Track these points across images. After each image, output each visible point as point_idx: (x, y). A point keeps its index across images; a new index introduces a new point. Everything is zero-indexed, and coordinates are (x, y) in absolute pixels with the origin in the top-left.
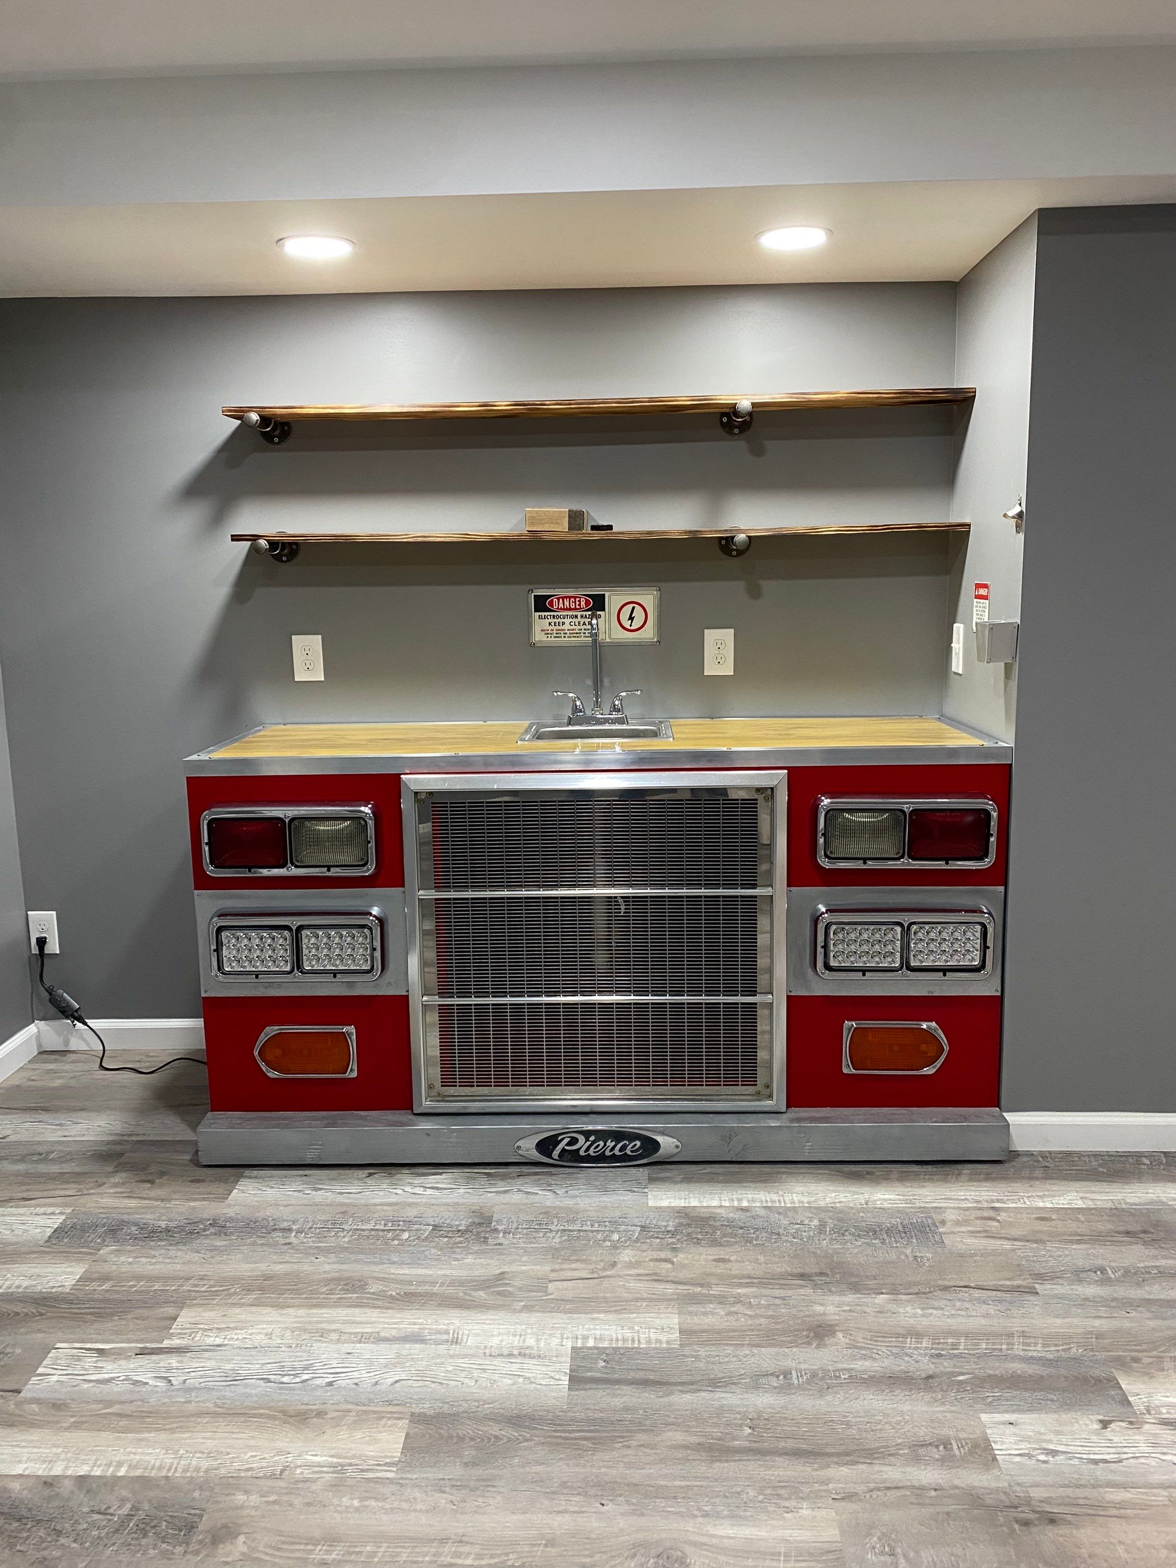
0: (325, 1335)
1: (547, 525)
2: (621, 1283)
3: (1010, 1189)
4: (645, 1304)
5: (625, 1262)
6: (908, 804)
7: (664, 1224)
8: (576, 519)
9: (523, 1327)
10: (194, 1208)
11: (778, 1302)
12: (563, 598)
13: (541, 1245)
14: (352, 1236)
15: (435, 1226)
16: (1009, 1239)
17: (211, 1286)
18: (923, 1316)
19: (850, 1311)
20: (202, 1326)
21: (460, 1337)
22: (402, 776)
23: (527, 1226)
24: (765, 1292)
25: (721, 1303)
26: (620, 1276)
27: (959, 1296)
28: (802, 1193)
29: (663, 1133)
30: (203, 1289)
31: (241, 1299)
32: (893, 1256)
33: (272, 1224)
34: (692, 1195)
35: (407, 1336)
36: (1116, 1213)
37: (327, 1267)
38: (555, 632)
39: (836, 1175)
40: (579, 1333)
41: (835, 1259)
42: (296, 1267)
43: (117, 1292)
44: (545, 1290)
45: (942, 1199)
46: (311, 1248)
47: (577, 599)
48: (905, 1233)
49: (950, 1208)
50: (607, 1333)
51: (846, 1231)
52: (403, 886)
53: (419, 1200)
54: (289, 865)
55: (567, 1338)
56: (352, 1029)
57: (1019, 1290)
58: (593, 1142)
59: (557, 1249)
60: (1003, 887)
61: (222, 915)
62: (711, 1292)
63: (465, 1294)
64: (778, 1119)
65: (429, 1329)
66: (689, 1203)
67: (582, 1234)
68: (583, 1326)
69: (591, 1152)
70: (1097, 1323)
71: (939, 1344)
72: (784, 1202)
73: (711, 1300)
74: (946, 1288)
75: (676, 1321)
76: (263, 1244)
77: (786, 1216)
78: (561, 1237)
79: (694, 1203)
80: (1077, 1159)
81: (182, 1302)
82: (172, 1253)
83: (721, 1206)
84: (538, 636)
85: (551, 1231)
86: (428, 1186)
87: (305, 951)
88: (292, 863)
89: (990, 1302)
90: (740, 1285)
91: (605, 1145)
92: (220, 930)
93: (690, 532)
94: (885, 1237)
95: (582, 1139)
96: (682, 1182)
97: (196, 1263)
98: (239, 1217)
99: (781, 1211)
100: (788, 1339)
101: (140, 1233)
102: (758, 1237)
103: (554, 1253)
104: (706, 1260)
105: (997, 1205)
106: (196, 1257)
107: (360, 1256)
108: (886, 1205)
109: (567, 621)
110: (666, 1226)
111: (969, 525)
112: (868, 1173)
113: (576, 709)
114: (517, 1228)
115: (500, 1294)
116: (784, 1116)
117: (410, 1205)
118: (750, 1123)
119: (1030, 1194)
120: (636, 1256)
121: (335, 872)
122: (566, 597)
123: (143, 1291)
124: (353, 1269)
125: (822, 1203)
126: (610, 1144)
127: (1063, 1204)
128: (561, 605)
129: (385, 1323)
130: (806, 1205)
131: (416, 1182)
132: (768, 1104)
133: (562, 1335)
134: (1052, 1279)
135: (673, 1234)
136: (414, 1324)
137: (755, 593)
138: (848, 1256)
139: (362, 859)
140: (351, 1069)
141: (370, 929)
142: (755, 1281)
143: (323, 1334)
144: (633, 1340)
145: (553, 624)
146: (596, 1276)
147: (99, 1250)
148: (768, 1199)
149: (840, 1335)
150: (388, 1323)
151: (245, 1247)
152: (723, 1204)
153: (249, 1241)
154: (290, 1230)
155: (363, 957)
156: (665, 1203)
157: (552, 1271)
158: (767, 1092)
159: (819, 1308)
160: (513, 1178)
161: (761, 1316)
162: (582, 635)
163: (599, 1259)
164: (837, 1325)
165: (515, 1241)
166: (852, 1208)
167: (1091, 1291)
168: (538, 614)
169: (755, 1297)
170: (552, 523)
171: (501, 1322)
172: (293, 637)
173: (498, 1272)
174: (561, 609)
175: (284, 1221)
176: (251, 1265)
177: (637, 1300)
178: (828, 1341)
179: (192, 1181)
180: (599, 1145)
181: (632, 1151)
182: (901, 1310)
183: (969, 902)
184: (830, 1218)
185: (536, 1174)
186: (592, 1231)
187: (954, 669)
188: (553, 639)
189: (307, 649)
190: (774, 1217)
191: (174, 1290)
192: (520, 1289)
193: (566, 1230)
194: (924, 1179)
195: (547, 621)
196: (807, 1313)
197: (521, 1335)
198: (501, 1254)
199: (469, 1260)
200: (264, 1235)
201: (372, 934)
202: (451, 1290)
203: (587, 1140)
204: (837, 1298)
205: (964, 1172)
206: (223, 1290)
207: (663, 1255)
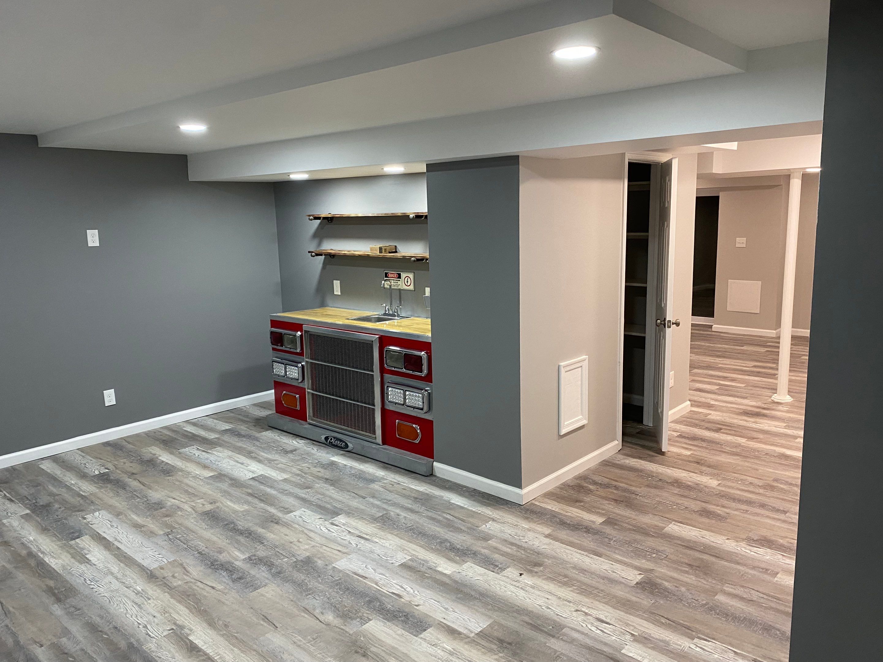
0: (231, 458)
1: (375, 251)
2: (293, 468)
5: (301, 466)
6: (404, 351)
9: (262, 468)
12: (391, 274)
14: (267, 445)
15: (284, 448)
22: (303, 325)
28: (365, 467)
29: (350, 442)
31: (231, 449)
32: (353, 483)
34: (342, 460)
37: (252, 449)
41: (341, 479)
47: (394, 274)
52: (304, 356)
56: (299, 396)
60: (430, 383)
62: (304, 475)
64: (379, 447)
65: (248, 463)
67: (306, 458)
68: (271, 472)
72: (358, 467)
73: (301, 476)
74: (349, 491)
75: (288, 477)
76: (251, 442)
79: (339, 461)
80: (447, 482)
81: (221, 446)
82: (235, 438)
83: (343, 463)
85: (302, 456)
87: (287, 371)
88: (283, 345)
90: (312, 476)
91: (338, 442)
94: (361, 479)
96: (346, 456)
98: (257, 436)
99: (353, 468)
100: (300, 486)
101: (237, 434)
103: (293, 460)
104: (317, 470)
105: (402, 483)
106: (237, 440)
109: (392, 281)
110: (324, 463)
114: (297, 454)
115: (269, 462)
118: (369, 445)
119: (415, 484)
120: (306, 465)
121: (291, 350)
130: (361, 469)
131: (298, 441)
132: (377, 441)
135: (322, 465)
140: (298, 407)
141: (298, 368)
144: (274, 477)
146: (291, 466)
148: (355, 465)
149: (310, 489)
155: (297, 375)
156: (333, 459)
158: (376, 437)
160: (316, 445)
162: (396, 286)
163: (299, 463)
169: (311, 479)
171: (260, 466)
172: (334, 281)
174: (391, 277)
180: (336, 442)
181: (343, 446)
182: (331, 491)
185: (322, 446)
188: (389, 287)
189: (337, 284)
190: (348, 468)
196: (313, 484)
202: (263, 459)
203: (333, 439)
207: (312, 467)
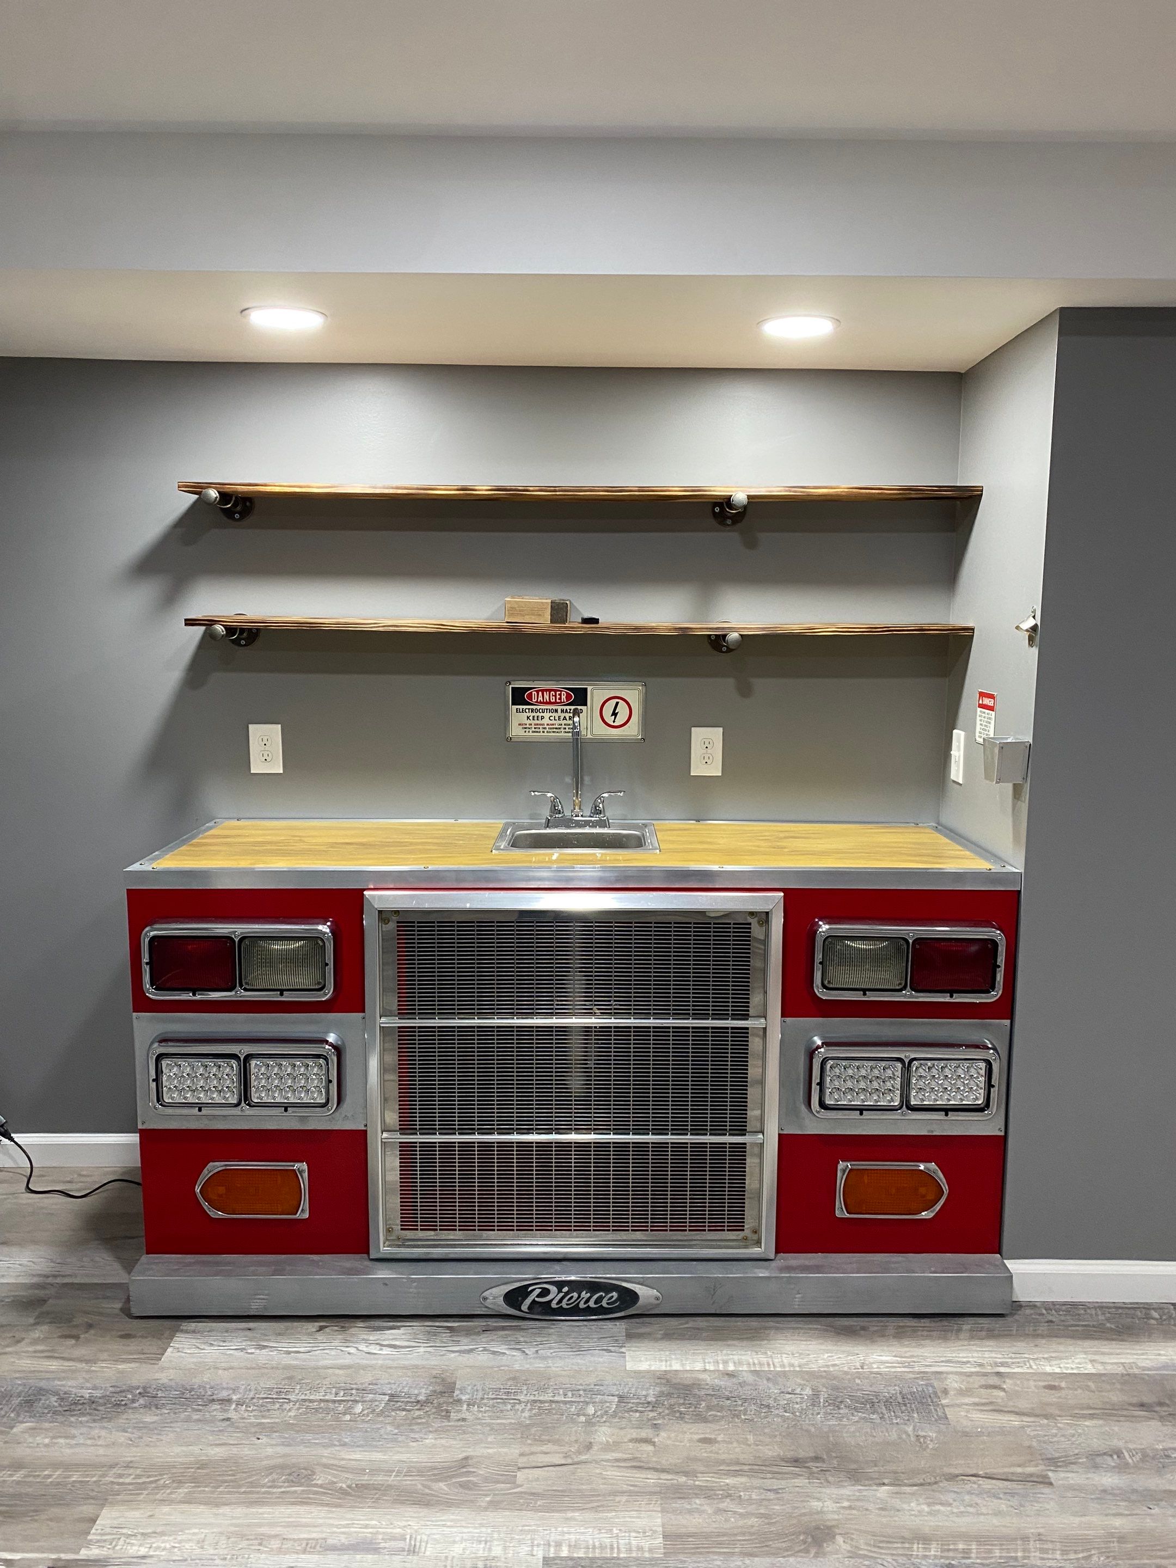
0: (264, 1543)
1: (527, 617)
2: (598, 1471)
3: (1014, 1349)
4: (624, 1499)
5: (601, 1443)
6: (912, 931)
7: (644, 1393)
8: (559, 611)
9: (489, 1530)
10: (122, 1372)
11: (771, 1495)
12: (543, 691)
13: (509, 1421)
14: (299, 1409)
15: (392, 1395)
16: (1017, 1413)
17: (138, 1476)
18: (930, 1513)
19: (850, 1508)
20: (124, 1531)
21: (418, 1544)
22: (365, 893)
23: (494, 1396)
24: (757, 1482)
25: (708, 1497)
26: (596, 1462)
27: (968, 1487)
28: (793, 1354)
29: (643, 1284)
30: (128, 1480)
31: (171, 1493)
32: (894, 1436)
33: (210, 1393)
34: (673, 1357)
35: (358, 1544)
36: (1128, 1379)
37: (270, 1451)
38: (533, 726)
39: (827, 1331)
40: (552, 1538)
41: (831, 1439)
42: (235, 1450)
43: (30, 1484)
44: (512, 1481)
45: (942, 1362)
46: (251, 1424)
47: (558, 693)
48: (905, 1405)
49: (952, 1373)
50: (582, 1537)
51: (841, 1402)
52: (363, 1011)
53: (374, 1362)
54: (238, 988)
55: (538, 1545)
56: (304, 1166)
57: (1032, 1479)
58: (567, 1293)
59: (528, 1426)
60: (1009, 1021)
61: (163, 1040)
62: (697, 1483)
63: (423, 1485)
64: (766, 1268)
65: (384, 1533)
66: (671, 1366)
67: (554, 1406)
68: (556, 1528)
69: (564, 1304)
70: (1118, 1522)
71: (949, 1550)
72: (774, 1364)
73: (696, 1494)
74: (953, 1478)
75: (659, 1520)
76: (199, 1420)
77: (776, 1383)
78: (531, 1410)
79: (676, 1366)
80: (1082, 1312)
81: (103, 1498)
82: (95, 1432)
83: (705, 1370)
84: (516, 731)
85: (520, 1402)
86: (384, 1343)
87: (254, 1083)
88: (241, 986)
89: (1001, 1496)
90: (729, 1473)
91: (579, 1297)
92: (160, 1057)
93: (681, 628)
94: (885, 1412)
95: (553, 1289)
96: (662, 1339)
97: (121, 1445)
98: (173, 1384)
99: (771, 1376)
100: (784, 1545)
101: (60, 1405)
102: (746, 1410)
103: (522, 1430)
104: (690, 1440)
105: (1002, 1370)
106: (121, 1437)
107: (308, 1437)
108: (883, 1369)
109: (547, 715)
110: (646, 1396)
111: (973, 629)
112: (863, 1328)
113: (554, 810)
114: (482, 1399)
115: (463, 1486)
116: (773, 1264)
117: (364, 1368)
118: (736, 1272)
119: (1036, 1356)
120: (613, 1435)
121: (288, 997)
122: (546, 690)
123: (58, 1484)
124: (301, 1453)
125: (814, 1367)
126: (585, 1295)
127: (1072, 1368)
128: (540, 699)
129: (332, 1526)
130: (798, 1369)
131: (371, 1338)
132: (756, 1251)
133: (532, 1540)
134: (1066, 1466)
135: (654, 1406)
136: (366, 1527)
137: (745, 691)
138: (845, 1435)
139: (319, 983)
140: (302, 1210)
141: (326, 1059)
142: (746, 1468)
143: (262, 1540)
144: (612, 1548)
145: (531, 718)
146: (569, 1461)
147: (12, 1428)
148: (756, 1362)
149: (839, 1539)
150: (337, 1526)
151: (179, 1424)
152: (707, 1368)
153: (183, 1416)
154: (229, 1401)
155: (318, 1089)
156: (644, 1366)
157: (522, 1455)
158: (755, 1237)
159: (816, 1504)
160: (478, 1334)
161: (753, 1514)
162: (562, 730)
163: (573, 1438)
164: (836, 1526)
165: (480, 1415)
166: (846, 1373)
167: (1108, 1480)
168: (515, 707)
169: (746, 1489)
170: (533, 614)
171: (464, 1524)
172: (250, 726)
173: (461, 1456)
174: (541, 702)
175: (224, 1388)
176: (184, 1448)
177: (615, 1493)
178: (828, 1547)
179: (122, 1337)
180: (572, 1297)
181: (608, 1304)
182: (905, 1506)
183: (974, 1037)
184: (824, 1386)
185: (503, 1328)
186: (565, 1403)
187: (953, 777)
188: (531, 734)
189: (265, 739)
190: (763, 1384)
191: (95, 1482)
192: (486, 1479)
193: (535, 1401)
194: (922, 1336)
195: (525, 715)
196: (803, 1511)
197: (486, 1542)
198: (464, 1433)
199: (430, 1440)
200: (200, 1407)
201: (328, 1064)
202: (408, 1482)
203: (560, 1291)
204: (833, 1491)
205: (965, 1327)
206: (151, 1482)
207: (644, 1434)
